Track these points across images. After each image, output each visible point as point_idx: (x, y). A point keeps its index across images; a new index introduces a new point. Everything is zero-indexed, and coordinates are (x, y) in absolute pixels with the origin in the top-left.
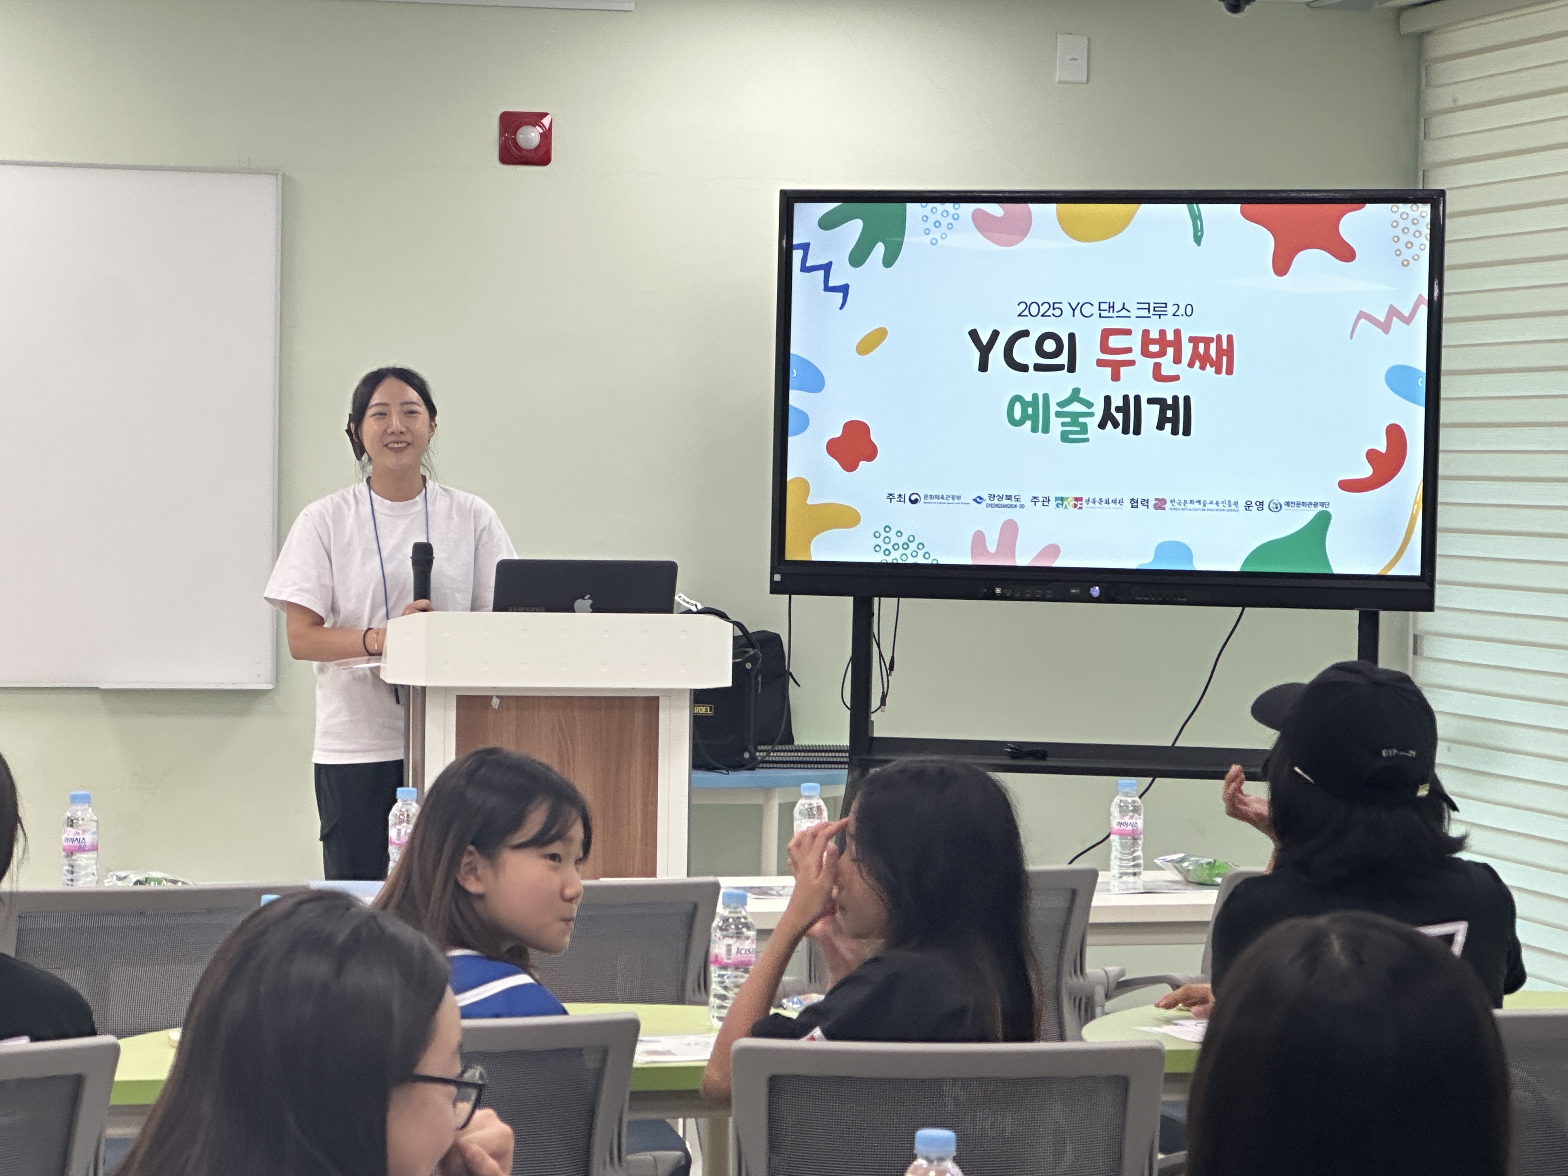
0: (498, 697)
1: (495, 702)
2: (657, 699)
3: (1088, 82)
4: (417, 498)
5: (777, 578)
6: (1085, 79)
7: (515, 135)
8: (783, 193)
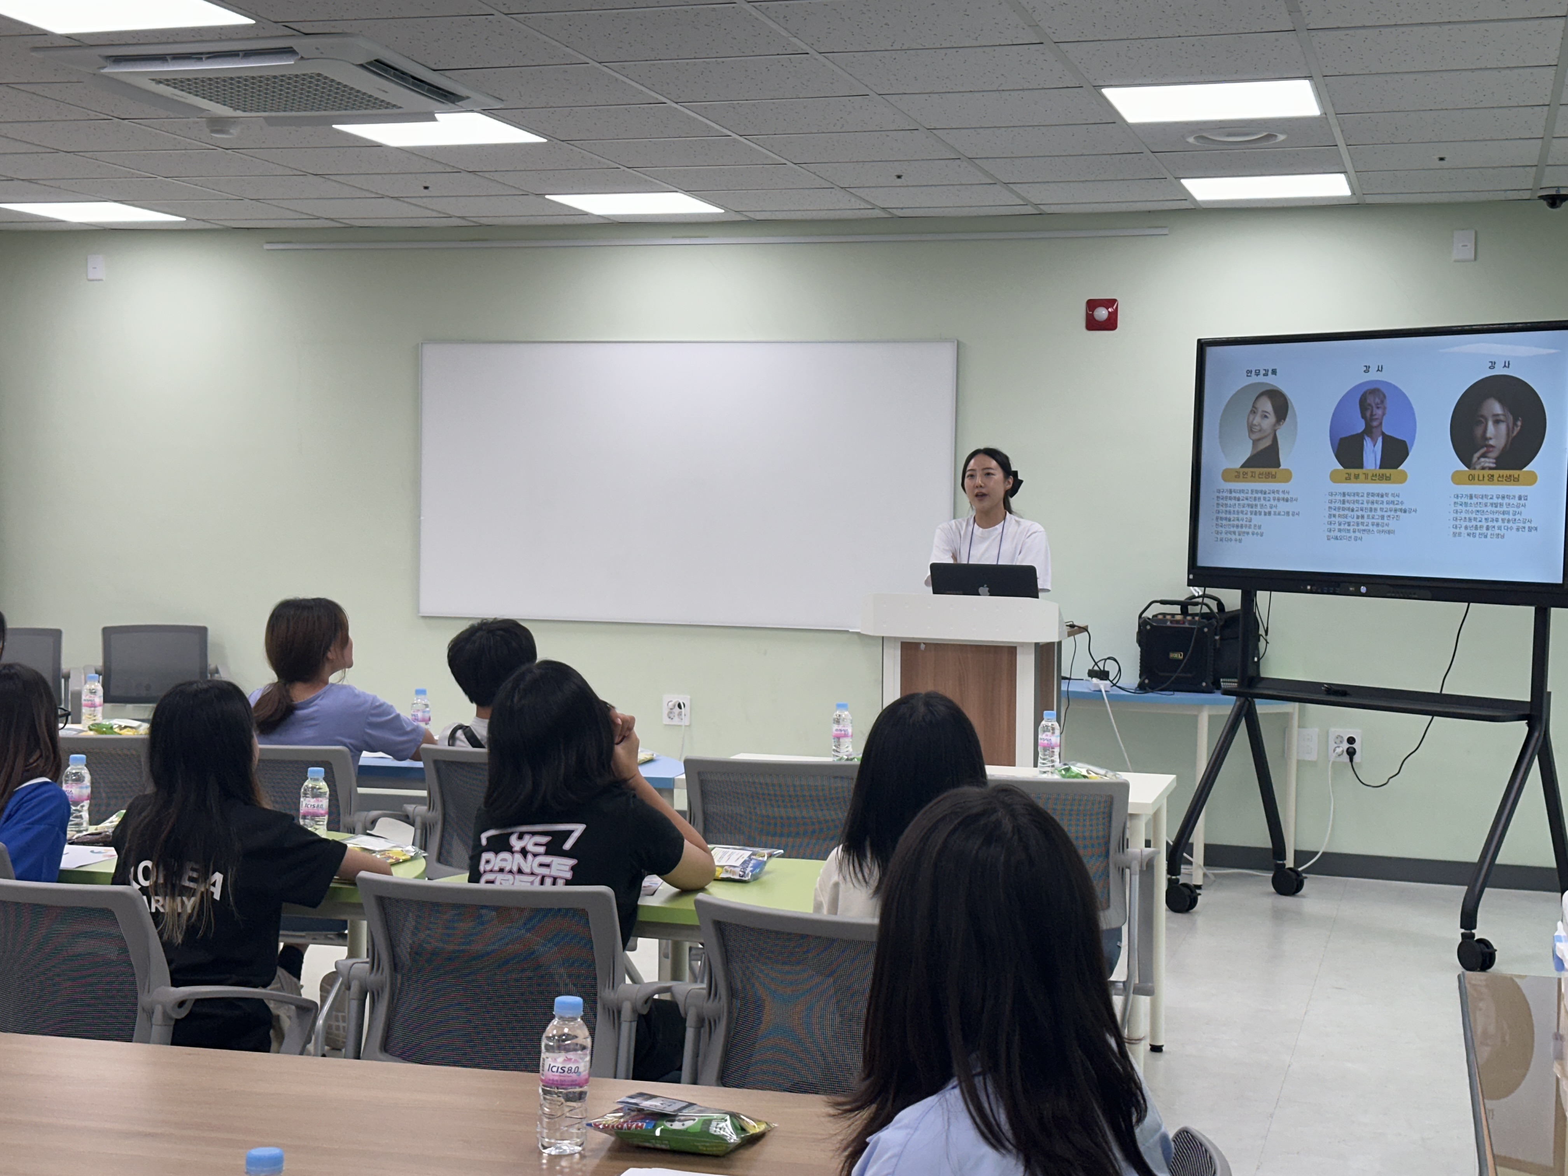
0: (924, 643)
1: (923, 647)
2: (1015, 648)
3: (1475, 259)
4: (997, 526)
5: (1191, 577)
6: (1473, 257)
7: (1093, 312)
8: (1199, 341)
